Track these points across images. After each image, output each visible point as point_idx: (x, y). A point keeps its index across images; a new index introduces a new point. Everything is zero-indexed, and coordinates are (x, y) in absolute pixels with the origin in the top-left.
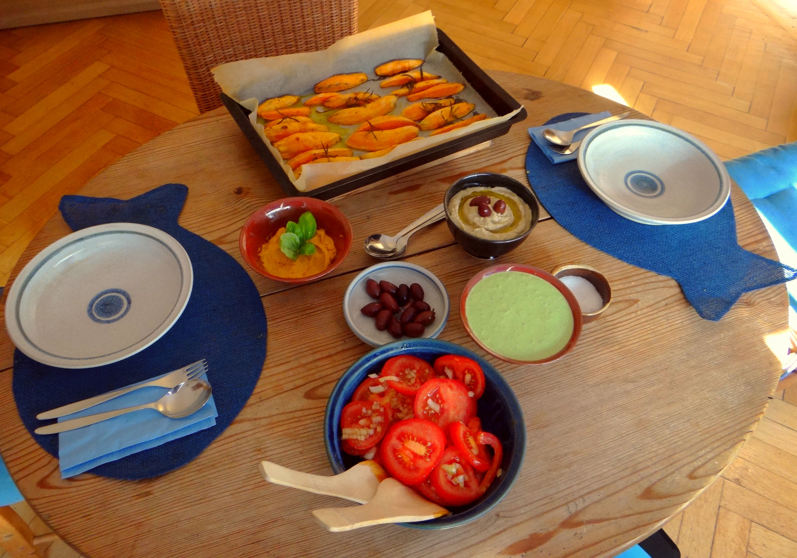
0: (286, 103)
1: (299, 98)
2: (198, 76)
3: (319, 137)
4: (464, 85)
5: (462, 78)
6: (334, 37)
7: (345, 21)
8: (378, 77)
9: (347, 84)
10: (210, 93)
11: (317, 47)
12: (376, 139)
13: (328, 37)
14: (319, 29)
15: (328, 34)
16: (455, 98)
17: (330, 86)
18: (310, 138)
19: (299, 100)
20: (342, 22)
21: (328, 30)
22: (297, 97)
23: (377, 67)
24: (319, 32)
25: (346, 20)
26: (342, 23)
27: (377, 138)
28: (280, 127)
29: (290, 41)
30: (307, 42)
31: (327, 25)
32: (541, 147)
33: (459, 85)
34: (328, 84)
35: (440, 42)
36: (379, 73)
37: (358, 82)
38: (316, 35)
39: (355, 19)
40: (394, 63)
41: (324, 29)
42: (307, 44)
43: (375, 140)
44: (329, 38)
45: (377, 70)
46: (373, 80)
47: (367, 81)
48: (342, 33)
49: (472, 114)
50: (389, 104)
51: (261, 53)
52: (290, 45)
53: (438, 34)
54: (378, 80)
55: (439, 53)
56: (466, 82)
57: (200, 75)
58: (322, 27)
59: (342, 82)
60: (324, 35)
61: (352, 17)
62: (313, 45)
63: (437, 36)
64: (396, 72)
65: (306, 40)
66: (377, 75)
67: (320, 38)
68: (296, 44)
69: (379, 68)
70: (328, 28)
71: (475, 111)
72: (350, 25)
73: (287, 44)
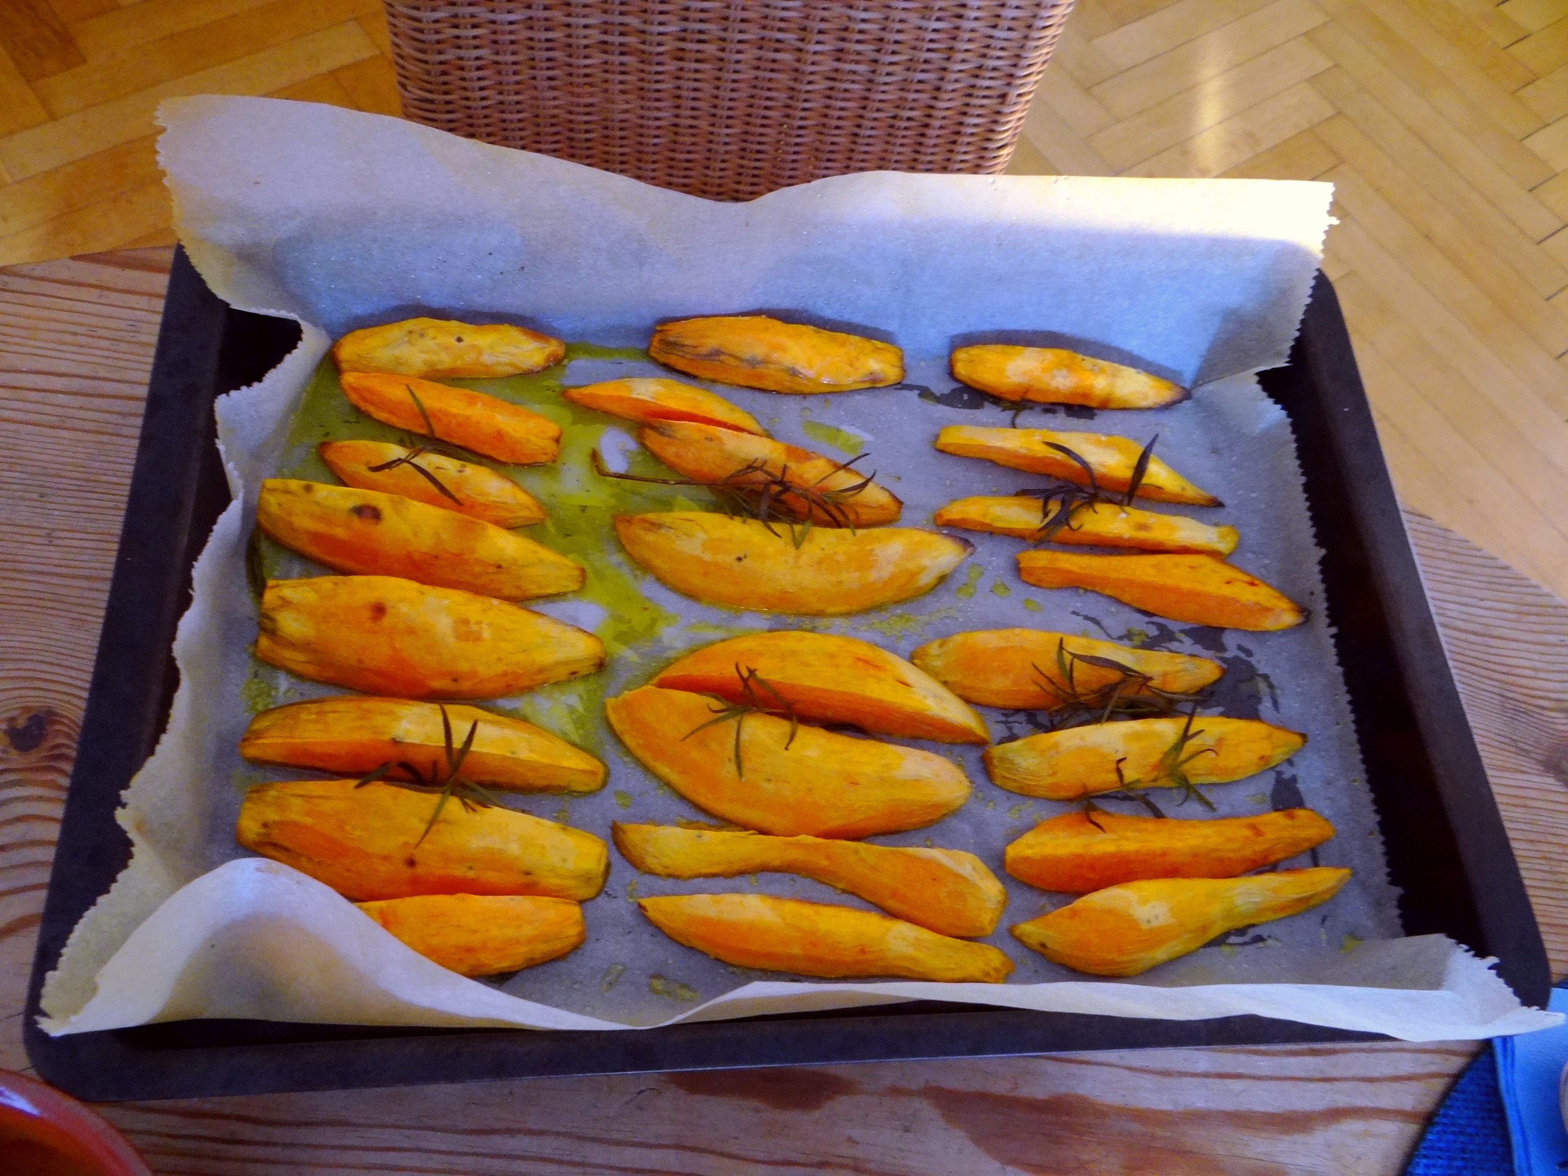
0: (487, 359)
1: (561, 351)
2: (416, 30)
3: (487, 634)
4: (1305, 613)
5: (1312, 579)
6: (944, 69)
7: (1010, 29)
8: (955, 385)
9: (794, 373)
10: (448, 103)
11: (870, 81)
12: (739, 767)
13: (926, 61)
14: (901, 21)
15: (929, 50)
16: (1232, 652)
17: (717, 353)
18: (443, 625)
19: (556, 363)
20: (995, 27)
21: (934, 36)
22: (553, 347)
23: (969, 340)
24: (899, 31)
25: (1013, 24)
26: (996, 33)
27: (747, 765)
28: (350, 503)
29: (783, 25)
30: (841, 50)
31: (938, 19)
32: (1510, 1112)
33: (1283, 604)
34: (711, 343)
35: (1299, 350)
36: (961, 369)
37: (849, 378)
38: (881, 40)
39: (1049, 32)
40: (1050, 355)
41: (920, 28)
42: (838, 60)
43: (732, 768)
44: (925, 66)
45: (961, 355)
46: (925, 393)
47: (900, 386)
48: (980, 67)
49: (1267, 785)
50: (913, 575)
51: (661, 29)
52: (778, 41)
53: (1309, 309)
54: (941, 400)
55: (1270, 401)
56: (1321, 606)
57: (421, 31)
58: (914, 19)
59: (776, 356)
60: (914, 48)
61: (1040, 24)
62: (862, 68)
63: (1298, 314)
64: (1041, 398)
65: (842, 45)
66: (952, 374)
67: (894, 53)
68: (800, 44)
69: (975, 351)
70: (935, 30)
71: (1287, 775)
72: (1022, 47)
73: (766, 33)
